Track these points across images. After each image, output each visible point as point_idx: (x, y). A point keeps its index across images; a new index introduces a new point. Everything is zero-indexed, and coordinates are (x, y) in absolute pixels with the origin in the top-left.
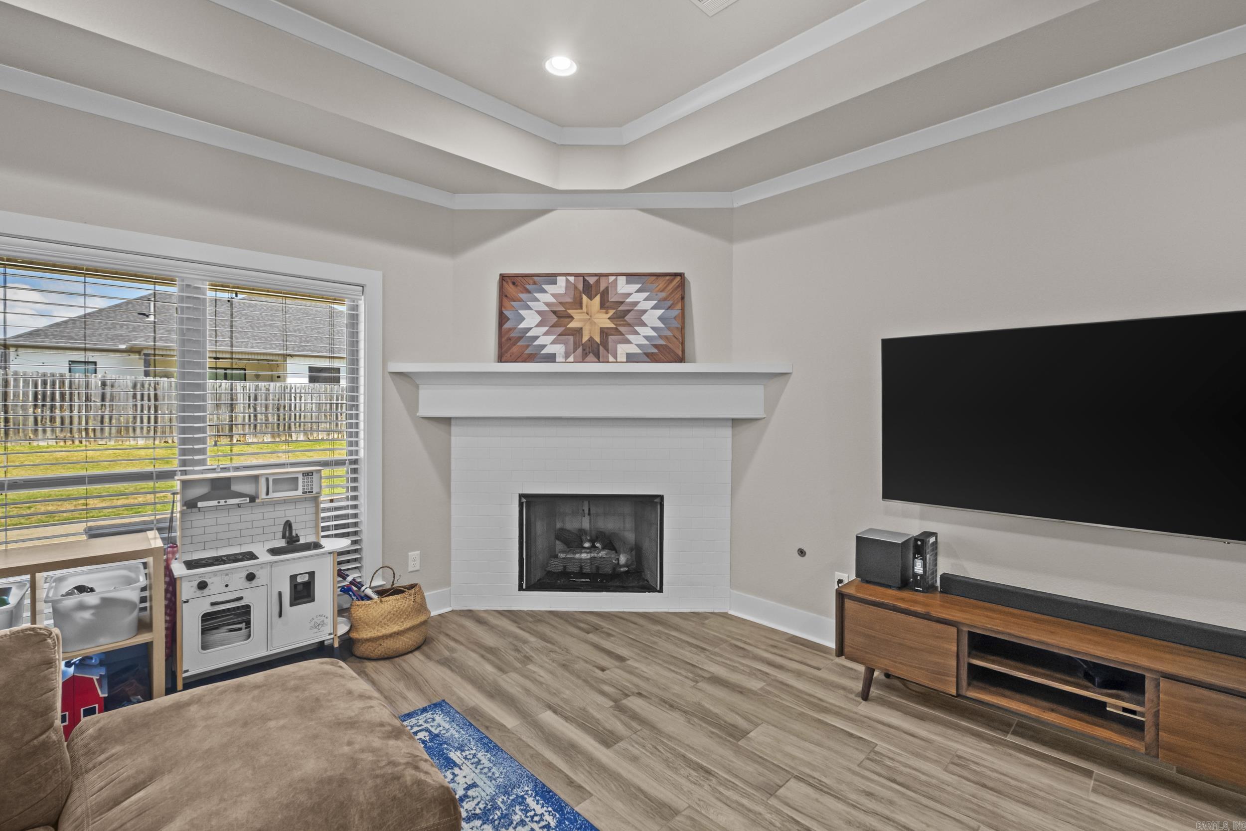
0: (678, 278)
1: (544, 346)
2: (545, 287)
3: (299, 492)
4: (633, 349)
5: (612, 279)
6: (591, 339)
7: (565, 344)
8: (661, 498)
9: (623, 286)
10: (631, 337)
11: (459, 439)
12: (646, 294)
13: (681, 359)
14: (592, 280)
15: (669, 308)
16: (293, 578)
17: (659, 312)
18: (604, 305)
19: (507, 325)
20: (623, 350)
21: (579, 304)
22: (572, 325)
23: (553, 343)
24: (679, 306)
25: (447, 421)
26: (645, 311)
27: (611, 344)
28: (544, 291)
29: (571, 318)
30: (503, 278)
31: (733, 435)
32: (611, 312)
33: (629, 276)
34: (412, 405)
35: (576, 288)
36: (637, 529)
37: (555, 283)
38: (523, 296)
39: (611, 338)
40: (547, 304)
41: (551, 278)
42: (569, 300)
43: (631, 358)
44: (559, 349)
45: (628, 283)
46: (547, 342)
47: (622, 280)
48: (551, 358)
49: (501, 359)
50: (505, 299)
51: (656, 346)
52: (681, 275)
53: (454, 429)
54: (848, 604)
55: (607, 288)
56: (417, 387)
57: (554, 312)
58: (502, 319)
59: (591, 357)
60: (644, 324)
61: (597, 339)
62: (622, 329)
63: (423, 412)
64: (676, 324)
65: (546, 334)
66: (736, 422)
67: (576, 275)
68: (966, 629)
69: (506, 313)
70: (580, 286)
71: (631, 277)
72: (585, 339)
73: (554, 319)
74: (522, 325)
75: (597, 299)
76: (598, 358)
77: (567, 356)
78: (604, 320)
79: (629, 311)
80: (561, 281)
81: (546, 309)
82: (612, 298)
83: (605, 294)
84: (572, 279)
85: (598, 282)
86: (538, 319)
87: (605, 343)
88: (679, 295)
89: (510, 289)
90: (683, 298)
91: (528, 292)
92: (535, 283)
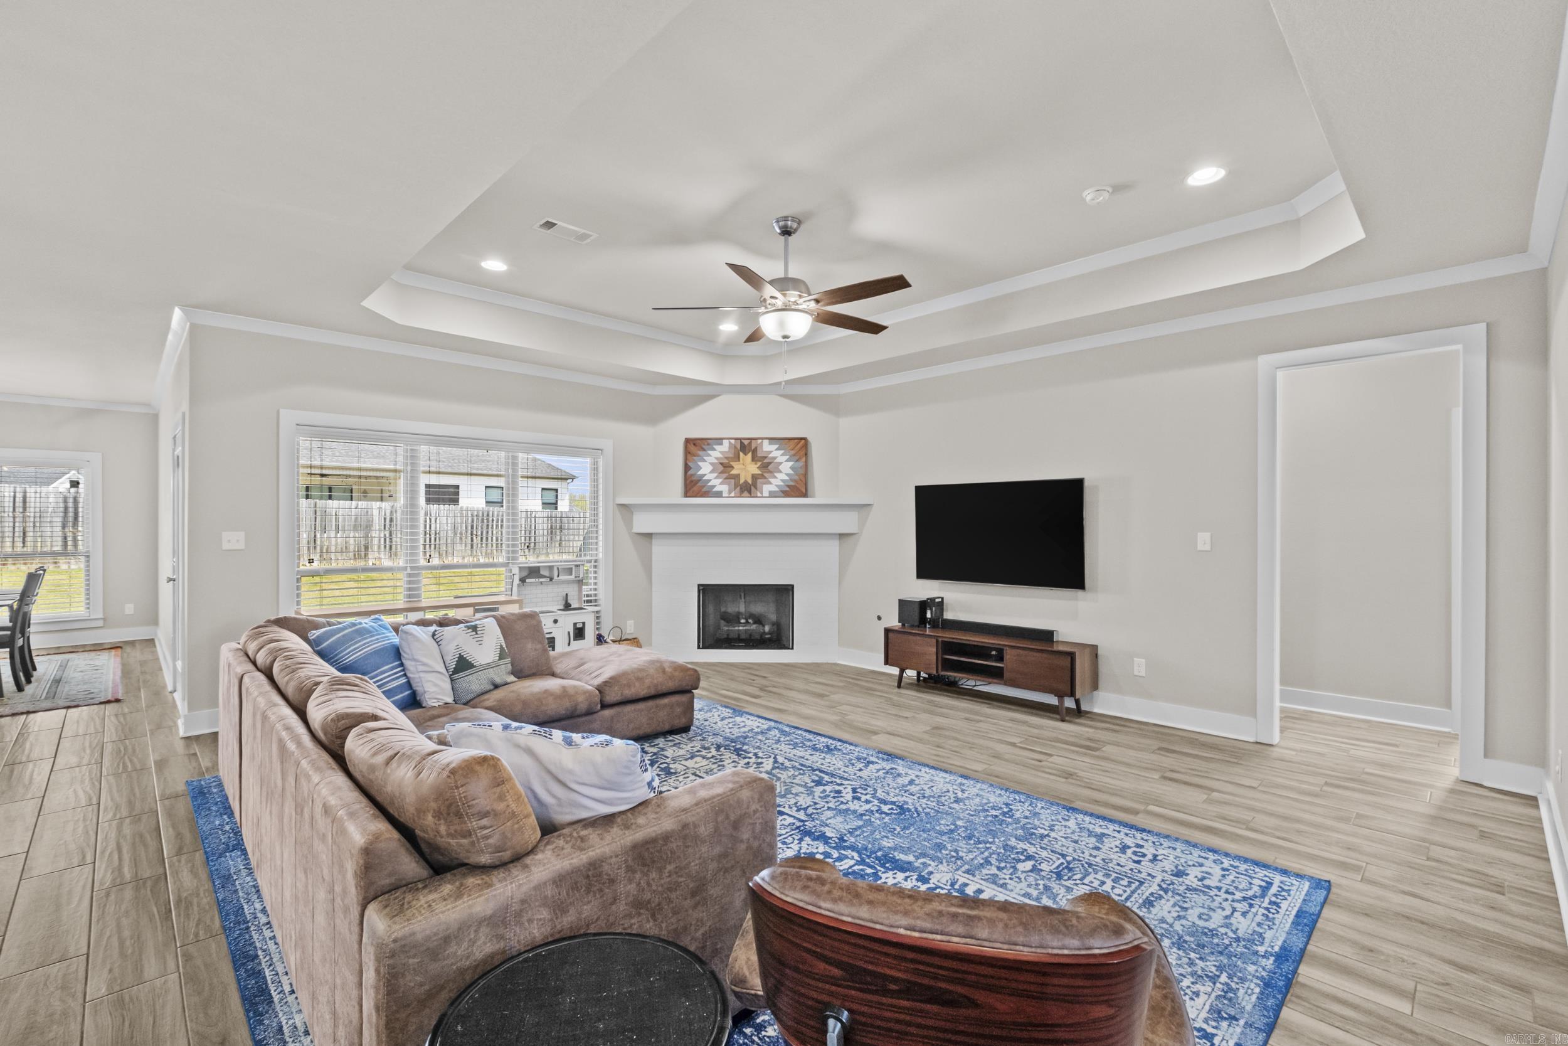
0: (803, 441)
1: (715, 486)
2: (715, 447)
3: (573, 577)
4: (773, 488)
5: (759, 441)
6: (746, 482)
7: (729, 484)
8: (792, 586)
9: (767, 447)
10: (772, 480)
11: (658, 549)
12: (782, 452)
13: (805, 495)
14: (746, 442)
15: (797, 461)
16: (575, 624)
17: (791, 464)
18: (754, 459)
19: (690, 472)
20: (766, 489)
21: (738, 458)
22: (734, 472)
23: (721, 484)
24: (804, 459)
25: (649, 536)
26: (781, 463)
27: (759, 485)
28: (715, 450)
29: (732, 467)
30: (687, 441)
31: (840, 544)
32: (759, 464)
33: (770, 439)
34: (629, 524)
35: (735, 447)
36: (778, 611)
37: (721, 444)
38: (701, 453)
39: (759, 481)
40: (717, 458)
41: (719, 441)
42: (731, 455)
43: (772, 495)
44: (724, 488)
45: (770, 444)
46: (716, 483)
47: (766, 442)
48: (719, 494)
49: (687, 494)
50: (689, 456)
51: (788, 486)
52: (805, 439)
53: (654, 541)
54: (891, 635)
55: (756, 448)
56: (632, 513)
57: (721, 464)
58: (687, 468)
59: (746, 494)
60: (780, 472)
61: (750, 481)
62: (766, 475)
63: (636, 530)
64: (802, 471)
65: (716, 478)
66: (842, 536)
67: (736, 439)
68: (940, 640)
69: (690, 464)
70: (739, 446)
71: (772, 440)
72: (742, 481)
73: (721, 468)
74: (700, 472)
75: (750, 455)
76: (750, 492)
77: (730, 492)
78: (754, 469)
79: (770, 463)
80: (726, 442)
81: (716, 461)
82: (759, 454)
83: (754, 452)
84: (733, 441)
85: (750, 444)
86: (711, 468)
87: (755, 484)
88: (803, 452)
89: (692, 448)
90: (806, 454)
91: (704, 450)
92: (708, 444)
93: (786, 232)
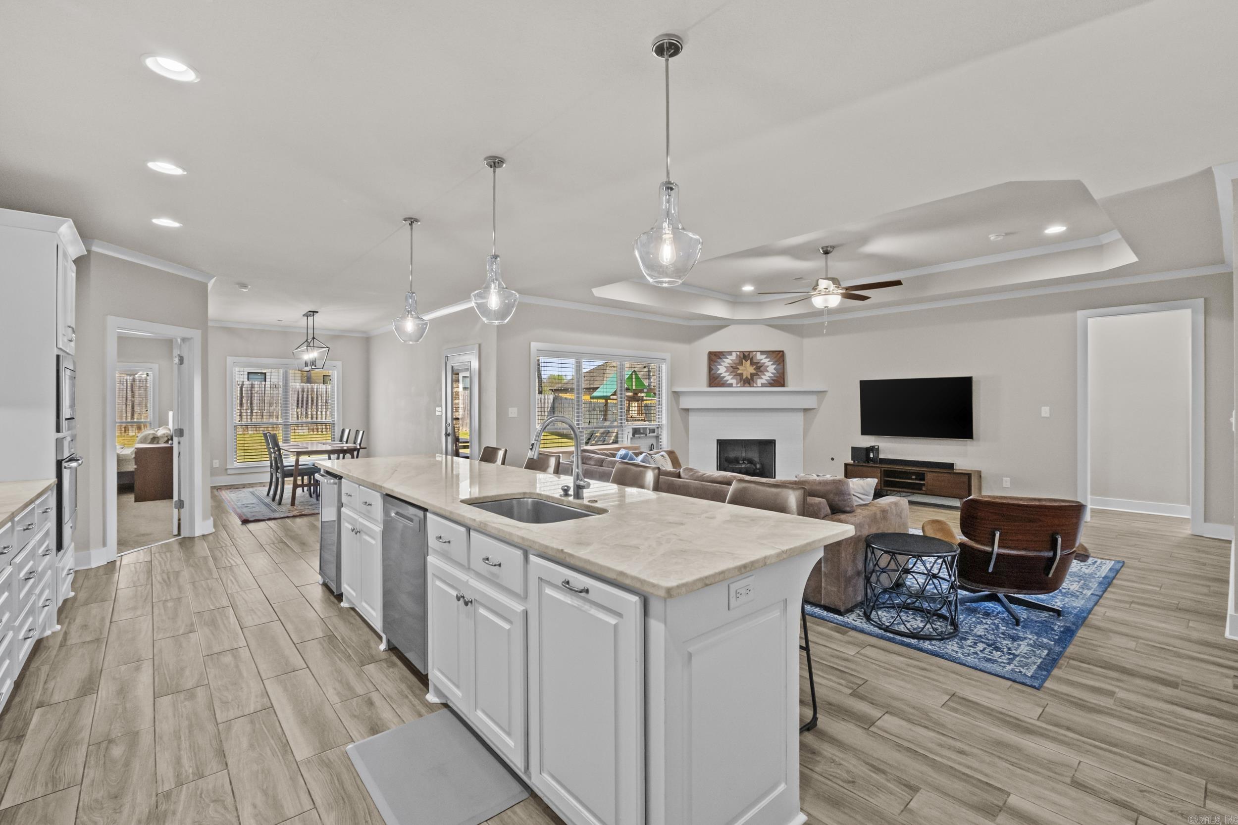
0: (781, 353)
1: (728, 380)
2: (728, 357)
3: (655, 434)
4: (764, 381)
5: (754, 353)
6: (747, 377)
7: (736, 379)
8: (775, 440)
9: (759, 356)
10: (763, 377)
11: (693, 418)
12: (769, 359)
13: (783, 385)
14: (746, 354)
15: (778, 365)
17: (774, 366)
18: (752, 364)
19: (713, 372)
20: (760, 382)
21: (741, 364)
22: (739, 372)
23: (732, 379)
24: (782, 364)
25: (687, 410)
26: (768, 366)
27: (755, 380)
28: (727, 358)
29: (738, 369)
30: (710, 353)
31: (804, 415)
32: (755, 367)
33: (761, 352)
34: (678, 403)
35: (740, 357)
36: (760, 456)
37: (732, 355)
38: (719, 360)
39: (755, 377)
40: (728, 363)
41: (730, 353)
42: (737, 362)
43: (763, 385)
44: (734, 382)
45: (761, 355)
46: (729, 378)
47: (758, 354)
48: (731, 385)
49: (710, 385)
50: (712, 363)
51: (773, 380)
52: (783, 351)
53: (691, 413)
54: (848, 467)
55: (752, 357)
56: (679, 396)
57: (732, 367)
58: (710, 369)
59: (747, 385)
60: (768, 371)
61: (749, 377)
62: (759, 373)
63: (681, 407)
64: (781, 371)
65: (729, 375)
66: (806, 410)
67: (740, 352)
68: (883, 469)
69: (712, 367)
70: (742, 356)
71: (762, 352)
72: (744, 377)
73: (732, 369)
74: (719, 372)
75: (749, 362)
76: (750, 384)
77: (737, 384)
78: (752, 370)
79: (762, 366)
80: (734, 354)
81: (728, 365)
82: (755, 361)
83: (752, 359)
84: (738, 353)
85: (749, 354)
86: (725, 369)
87: (752, 379)
88: (782, 360)
89: (713, 357)
90: (783, 361)
91: (721, 359)
92: (724, 355)
93: (826, 253)
